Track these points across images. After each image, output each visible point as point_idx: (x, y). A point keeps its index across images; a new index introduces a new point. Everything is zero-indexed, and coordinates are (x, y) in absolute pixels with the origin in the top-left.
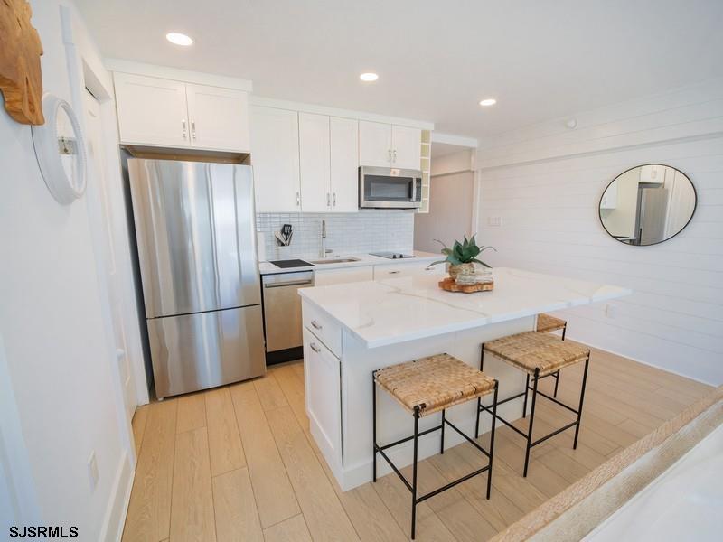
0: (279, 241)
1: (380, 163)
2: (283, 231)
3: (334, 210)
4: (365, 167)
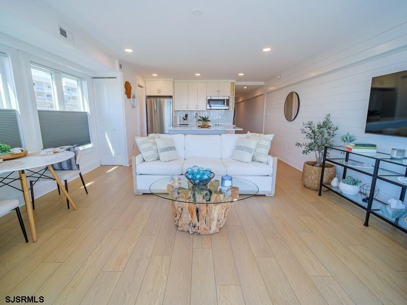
0: (183, 119)
3: (198, 110)
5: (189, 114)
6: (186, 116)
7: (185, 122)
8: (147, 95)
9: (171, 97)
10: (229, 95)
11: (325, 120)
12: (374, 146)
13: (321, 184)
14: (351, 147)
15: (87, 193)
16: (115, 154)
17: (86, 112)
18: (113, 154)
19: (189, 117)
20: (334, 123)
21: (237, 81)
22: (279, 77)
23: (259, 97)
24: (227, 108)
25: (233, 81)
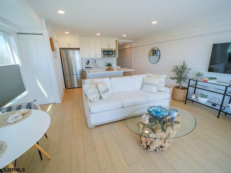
0: (87, 63)
1: (106, 48)
2: (88, 62)
3: (97, 57)
4: (103, 49)
5: (90, 60)
6: (88, 61)
7: (88, 66)
8: (60, 47)
9: (79, 49)
10: (115, 48)
11: (183, 64)
12: (215, 78)
13: (187, 98)
14: (207, 80)
15: (47, 137)
16: (48, 96)
17: (18, 65)
18: (46, 96)
19: (90, 63)
20: (188, 66)
21: (119, 39)
22: (145, 38)
23: (127, 49)
24: (114, 56)
25: (117, 39)
